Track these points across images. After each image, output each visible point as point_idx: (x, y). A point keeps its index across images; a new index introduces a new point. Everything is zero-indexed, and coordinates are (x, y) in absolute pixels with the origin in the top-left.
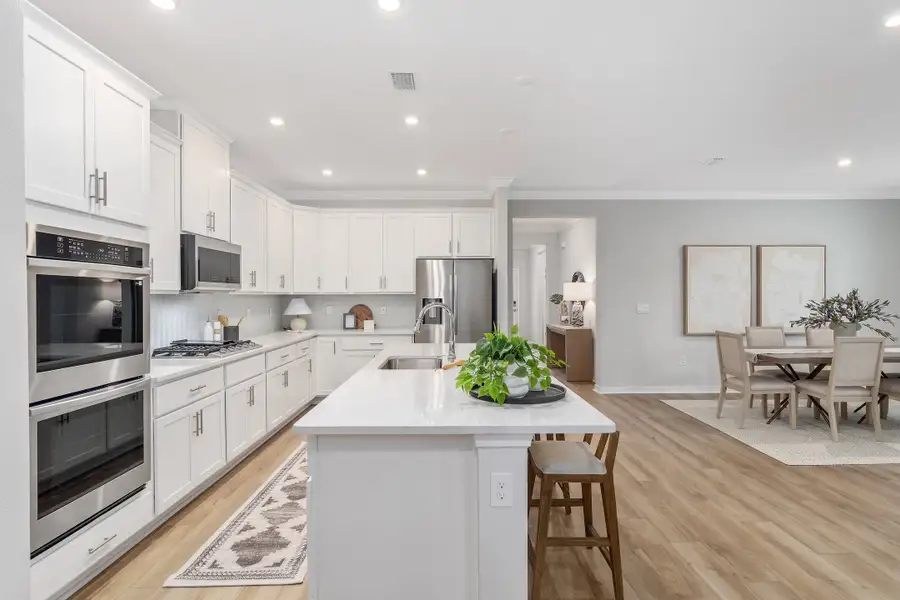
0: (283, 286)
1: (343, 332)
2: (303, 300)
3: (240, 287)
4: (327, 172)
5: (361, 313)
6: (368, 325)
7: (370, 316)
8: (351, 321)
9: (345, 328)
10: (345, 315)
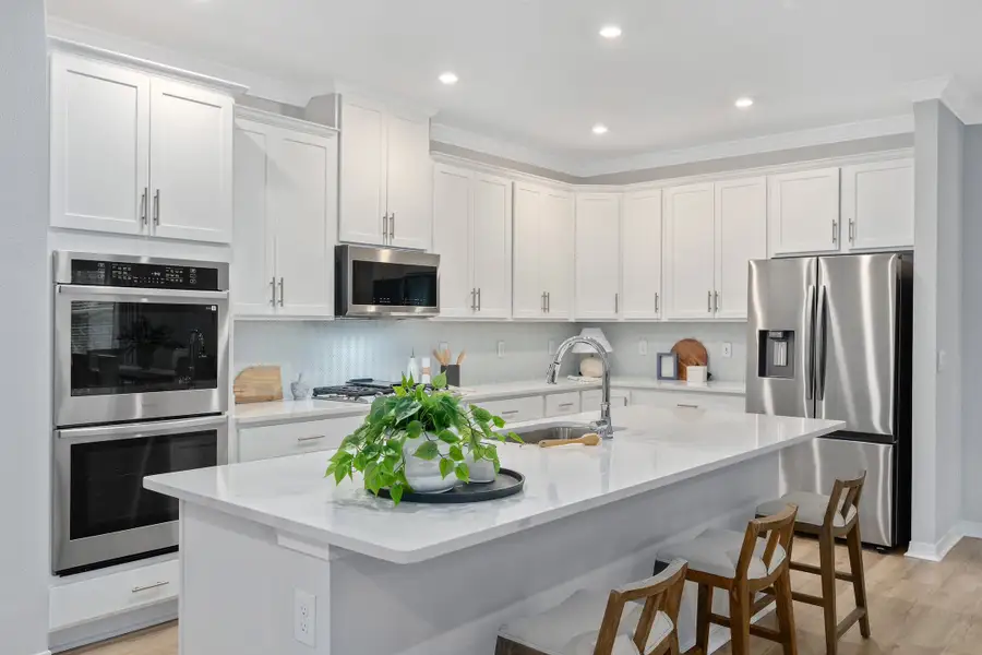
0: (546, 309)
1: (655, 383)
2: (599, 330)
3: (438, 311)
4: (600, 130)
5: (688, 356)
6: (695, 374)
7: (703, 359)
8: (669, 368)
9: (660, 377)
10: (660, 357)
